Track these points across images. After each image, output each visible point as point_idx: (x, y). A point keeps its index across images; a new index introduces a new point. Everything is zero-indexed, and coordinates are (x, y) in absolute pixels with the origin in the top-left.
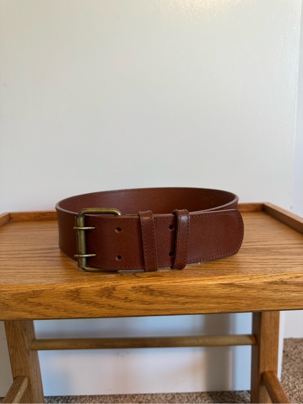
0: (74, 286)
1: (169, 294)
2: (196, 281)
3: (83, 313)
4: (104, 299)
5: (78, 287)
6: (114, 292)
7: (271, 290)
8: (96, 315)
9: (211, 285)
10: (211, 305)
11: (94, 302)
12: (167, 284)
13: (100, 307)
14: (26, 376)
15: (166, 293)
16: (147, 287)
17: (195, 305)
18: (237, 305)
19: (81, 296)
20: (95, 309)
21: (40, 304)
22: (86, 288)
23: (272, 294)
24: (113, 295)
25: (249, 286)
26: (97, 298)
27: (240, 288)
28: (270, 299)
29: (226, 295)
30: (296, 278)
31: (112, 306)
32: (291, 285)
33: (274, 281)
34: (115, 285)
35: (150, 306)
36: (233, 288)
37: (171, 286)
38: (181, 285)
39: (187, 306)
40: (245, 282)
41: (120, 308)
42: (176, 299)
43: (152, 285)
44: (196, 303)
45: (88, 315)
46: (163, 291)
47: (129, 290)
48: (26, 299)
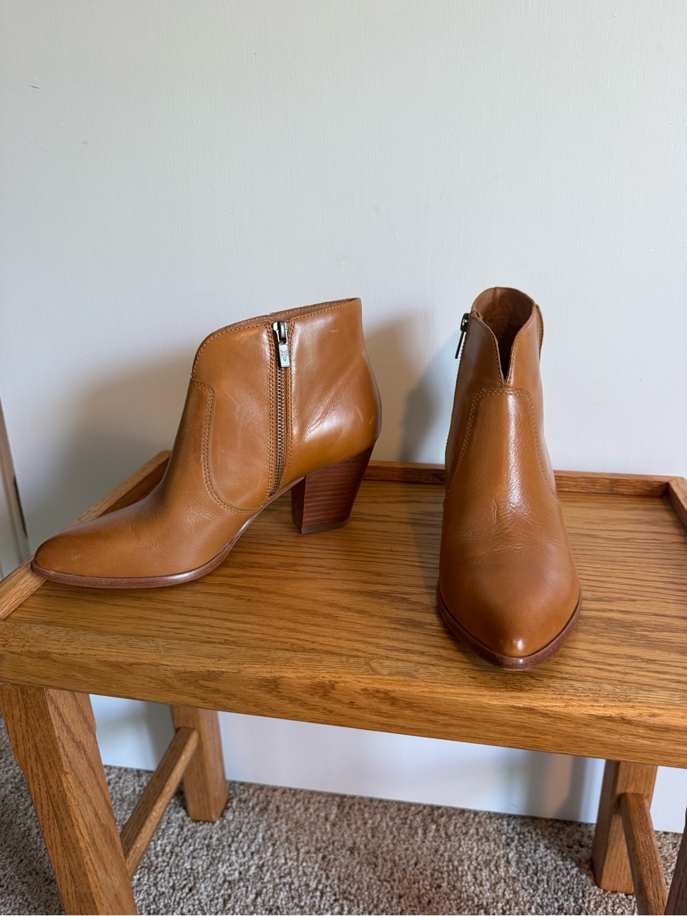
0: (271, 672)
1: (422, 709)
2: (470, 696)
3: (284, 713)
4: (316, 698)
5: (277, 675)
6: (333, 692)
7: (600, 728)
9: (494, 705)
10: (491, 734)
11: (301, 700)
12: (421, 694)
13: (310, 709)
14: (194, 729)
15: (417, 706)
16: (386, 692)
17: (464, 730)
19: (280, 688)
20: (302, 710)
21: (217, 691)
22: (289, 678)
23: (602, 734)
24: (330, 695)
25: (562, 717)
26: (305, 695)
27: (546, 717)
28: (598, 742)
29: (519, 724)
30: (650, 716)
31: (329, 711)
32: (639, 726)
33: (608, 715)
34: (334, 681)
36: (533, 716)
37: (426, 697)
38: (443, 699)
39: (452, 729)
40: (554, 709)
41: (342, 715)
42: (434, 717)
43: (394, 691)
44: (467, 727)
46: (412, 703)
47: (356, 692)
48: (197, 681)
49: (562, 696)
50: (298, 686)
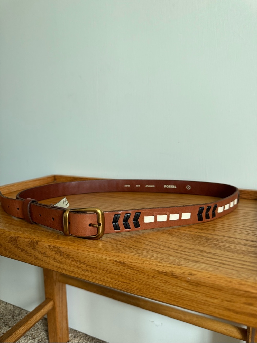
0: (15, 234)
1: (74, 259)
2: (95, 253)
3: (19, 257)
4: (31, 250)
5: (17, 236)
6: (37, 246)
7: (161, 280)
8: (27, 261)
9: (105, 259)
10: (106, 279)
11: (25, 250)
12: (73, 250)
13: (29, 255)
15: (71, 257)
16: (58, 248)
17: (93, 274)
18: (128, 286)
19: (18, 243)
20: (26, 256)
22: (21, 237)
23: (162, 285)
24: (36, 248)
25: (139, 270)
26: (27, 247)
27: (131, 269)
28: (160, 290)
29: (119, 273)
30: (189, 274)
31: (36, 257)
32: (182, 281)
33: (164, 272)
34: (38, 241)
35: (60, 265)
36: (125, 268)
37: (75, 252)
38: (83, 253)
39: (88, 273)
40: (135, 264)
41: (41, 260)
42: (79, 265)
43: (62, 247)
45: (22, 259)
46: (69, 255)
47: (46, 247)
49: (142, 258)
50: (25, 242)
